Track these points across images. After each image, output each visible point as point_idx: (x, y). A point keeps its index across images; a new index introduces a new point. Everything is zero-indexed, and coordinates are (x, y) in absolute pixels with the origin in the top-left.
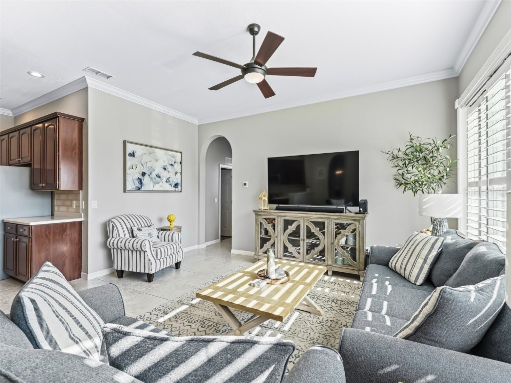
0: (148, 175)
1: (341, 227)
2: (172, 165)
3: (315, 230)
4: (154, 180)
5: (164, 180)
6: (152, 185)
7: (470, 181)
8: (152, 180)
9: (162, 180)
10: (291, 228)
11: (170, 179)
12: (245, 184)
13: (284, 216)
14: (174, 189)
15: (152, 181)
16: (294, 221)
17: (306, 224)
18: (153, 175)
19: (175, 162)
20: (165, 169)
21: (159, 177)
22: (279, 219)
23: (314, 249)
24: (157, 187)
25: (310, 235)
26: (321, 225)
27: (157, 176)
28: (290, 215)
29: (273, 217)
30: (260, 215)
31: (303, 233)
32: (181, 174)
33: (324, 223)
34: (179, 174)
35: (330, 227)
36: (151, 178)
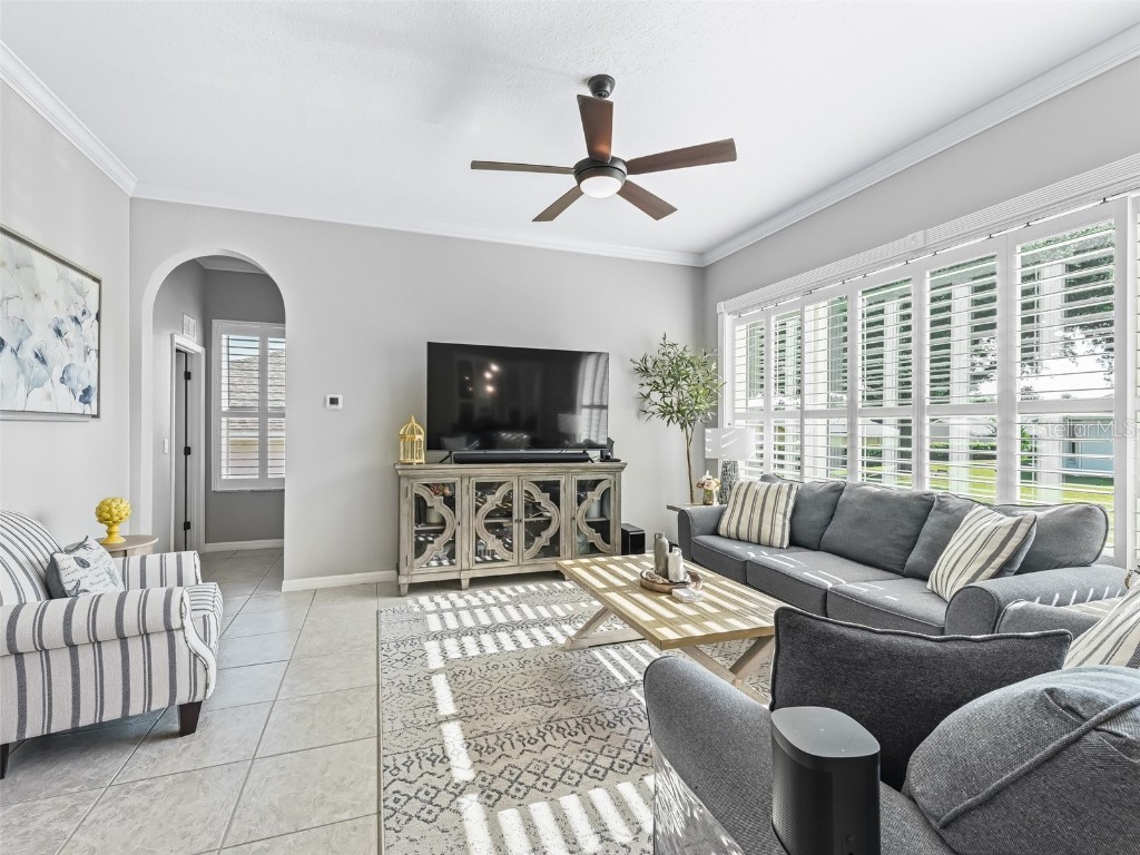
0: (12, 350)
1: (584, 487)
2: (76, 320)
3: (543, 499)
4: (28, 371)
5: (57, 374)
6: (22, 389)
7: (737, 411)
8: (23, 372)
9: (50, 374)
10: (494, 500)
11: (73, 372)
12: (334, 401)
13: (476, 476)
14: (79, 408)
15: (22, 377)
16: (500, 484)
17: (525, 488)
18: (27, 354)
19: (84, 313)
20: (59, 333)
21: (43, 361)
22: (466, 482)
23: (540, 535)
24: (37, 402)
25: (532, 507)
26: (552, 489)
27: (37, 356)
28: (487, 473)
29: (450, 480)
30: (414, 477)
31: (518, 508)
32: (99, 356)
33: (557, 484)
34: (93, 354)
35: (568, 492)
36: (20, 362)
